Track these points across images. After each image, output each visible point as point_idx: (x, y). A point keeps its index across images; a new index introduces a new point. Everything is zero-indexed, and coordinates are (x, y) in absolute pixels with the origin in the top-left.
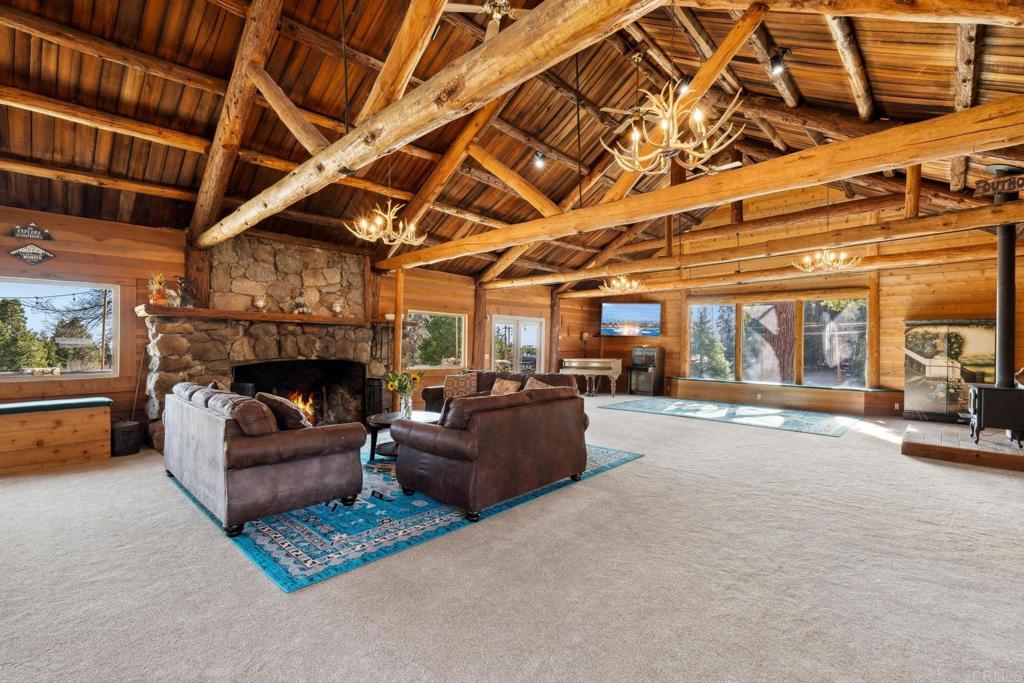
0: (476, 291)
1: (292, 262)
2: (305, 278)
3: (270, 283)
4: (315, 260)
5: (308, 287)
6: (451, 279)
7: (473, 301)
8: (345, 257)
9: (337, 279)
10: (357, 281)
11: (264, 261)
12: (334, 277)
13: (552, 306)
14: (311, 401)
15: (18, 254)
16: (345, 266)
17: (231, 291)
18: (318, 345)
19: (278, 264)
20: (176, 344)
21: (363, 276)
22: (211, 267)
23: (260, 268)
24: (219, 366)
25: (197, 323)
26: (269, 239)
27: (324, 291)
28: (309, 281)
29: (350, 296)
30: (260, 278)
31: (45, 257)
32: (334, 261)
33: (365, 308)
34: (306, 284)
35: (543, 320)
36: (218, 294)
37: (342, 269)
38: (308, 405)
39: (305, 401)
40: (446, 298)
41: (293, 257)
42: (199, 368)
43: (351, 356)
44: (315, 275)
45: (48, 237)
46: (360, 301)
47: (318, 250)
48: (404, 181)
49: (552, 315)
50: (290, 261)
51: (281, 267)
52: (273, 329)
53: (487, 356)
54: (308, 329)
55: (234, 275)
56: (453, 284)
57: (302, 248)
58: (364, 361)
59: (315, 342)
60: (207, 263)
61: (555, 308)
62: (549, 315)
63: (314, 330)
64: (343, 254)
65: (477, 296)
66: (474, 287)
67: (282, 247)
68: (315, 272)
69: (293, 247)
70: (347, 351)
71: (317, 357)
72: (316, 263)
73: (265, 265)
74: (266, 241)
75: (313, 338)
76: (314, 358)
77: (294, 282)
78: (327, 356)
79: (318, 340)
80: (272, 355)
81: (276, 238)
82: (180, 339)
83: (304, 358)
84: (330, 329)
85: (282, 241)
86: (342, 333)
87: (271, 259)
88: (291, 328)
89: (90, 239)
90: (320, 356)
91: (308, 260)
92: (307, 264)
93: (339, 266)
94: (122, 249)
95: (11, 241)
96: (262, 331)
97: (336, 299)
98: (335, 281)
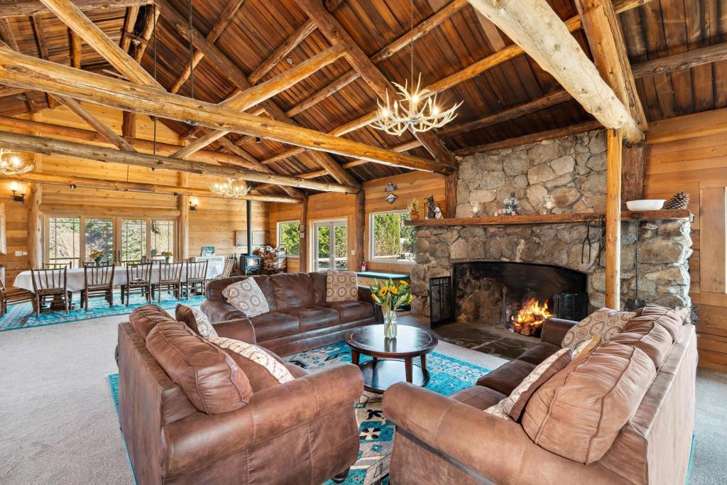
1: (518, 165)
2: (530, 177)
3: (499, 189)
4: (540, 155)
5: (534, 185)
9: (570, 168)
11: (493, 170)
12: (565, 166)
14: (546, 306)
15: (387, 200)
16: (580, 149)
17: (468, 202)
18: (521, 246)
19: (506, 168)
20: (422, 244)
22: (456, 186)
23: (490, 177)
24: (443, 262)
25: (432, 230)
26: (497, 149)
27: (550, 186)
28: (533, 179)
29: (586, 184)
30: (490, 187)
31: (395, 199)
32: (566, 148)
34: (532, 182)
36: (460, 206)
37: (577, 153)
38: (544, 309)
39: (541, 305)
41: (519, 158)
42: (433, 262)
43: (563, 261)
45: (395, 188)
47: (544, 142)
50: (516, 163)
51: (508, 171)
52: (480, 231)
54: (509, 230)
55: (471, 188)
57: (528, 146)
58: (583, 271)
59: (517, 244)
60: (452, 185)
63: (517, 231)
64: (579, 135)
67: (510, 151)
68: (542, 167)
69: (519, 149)
70: (552, 255)
71: (520, 259)
72: (542, 156)
73: (495, 174)
74: (495, 152)
75: (516, 239)
76: (518, 260)
77: (521, 182)
78: (531, 260)
79: (523, 241)
80: (478, 255)
81: (500, 146)
82: (424, 241)
83: (508, 260)
84: (534, 229)
85: (508, 147)
86: (552, 232)
87: (499, 167)
88: (492, 230)
89: (408, 185)
90: (523, 258)
91: (534, 157)
92: (532, 161)
93: (572, 151)
94: (420, 186)
95: (386, 194)
96: (468, 234)
97: (565, 192)
98: (566, 171)
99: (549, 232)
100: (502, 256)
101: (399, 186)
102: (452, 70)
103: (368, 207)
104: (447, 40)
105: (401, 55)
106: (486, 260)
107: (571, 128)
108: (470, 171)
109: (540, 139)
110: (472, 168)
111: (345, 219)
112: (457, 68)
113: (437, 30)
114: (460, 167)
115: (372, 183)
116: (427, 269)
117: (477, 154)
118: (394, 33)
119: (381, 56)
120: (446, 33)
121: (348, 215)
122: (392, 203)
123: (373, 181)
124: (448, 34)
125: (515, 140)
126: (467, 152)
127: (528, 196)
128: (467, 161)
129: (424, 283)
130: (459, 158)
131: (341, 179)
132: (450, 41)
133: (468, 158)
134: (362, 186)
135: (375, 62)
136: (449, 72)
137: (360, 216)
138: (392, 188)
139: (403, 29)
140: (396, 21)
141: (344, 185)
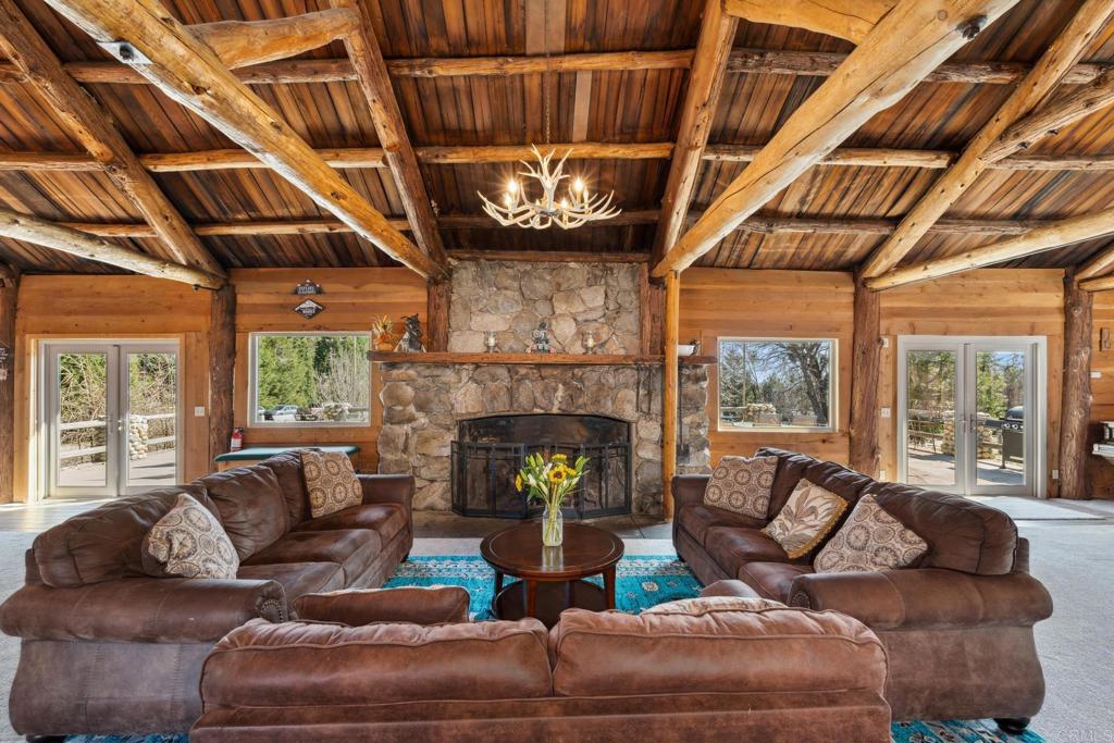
0: (856, 295)
1: (540, 285)
2: (556, 304)
3: (514, 315)
4: (569, 279)
5: (560, 315)
6: (800, 280)
7: (850, 314)
8: (611, 269)
9: (600, 301)
10: (630, 301)
11: (506, 288)
12: (595, 298)
13: (1067, 311)
15: (300, 310)
16: (610, 281)
17: (470, 329)
18: (560, 393)
19: (524, 289)
20: (400, 392)
21: (638, 292)
22: (449, 302)
23: (502, 297)
24: (442, 419)
25: (420, 369)
26: (512, 260)
27: (579, 319)
28: (561, 308)
29: (618, 323)
30: (502, 311)
31: (318, 310)
32: (596, 277)
33: (641, 338)
34: (558, 311)
35: (1042, 340)
36: (456, 333)
37: (607, 285)
40: (794, 312)
41: (542, 279)
42: (423, 421)
43: (608, 409)
44: (567, 300)
45: (319, 291)
46: (635, 328)
47: (572, 265)
48: (650, 127)
49: (1068, 326)
50: (538, 285)
51: (526, 292)
52: (502, 372)
53: (886, 413)
54: (546, 372)
55: (473, 309)
56: (805, 288)
57: (553, 265)
58: (628, 418)
59: (555, 390)
60: (444, 299)
61: (1077, 313)
62: (1059, 329)
63: (555, 373)
64: (608, 265)
65: (858, 304)
66: (851, 289)
67: (528, 267)
68: (570, 294)
69: (541, 265)
70: (599, 402)
71: (559, 409)
72: (571, 282)
73: (508, 293)
74: (509, 263)
75: (554, 384)
76: (555, 410)
77: (543, 310)
78: (573, 409)
79: (560, 386)
80: (501, 407)
81: (519, 257)
82: (405, 387)
83: (542, 412)
84: (576, 371)
85: (528, 261)
86: (595, 376)
87: (516, 284)
88: (523, 371)
89: (350, 289)
90: (564, 407)
91: (561, 280)
92: (559, 285)
93: (603, 282)
94: (376, 294)
95: (295, 299)
96: (487, 376)
97: (597, 329)
98: (597, 304)
99: (592, 376)
100: (535, 405)
101: (327, 288)
102: (507, 140)
103: (242, 320)
104: (523, 99)
105: (441, 84)
106: (512, 413)
107: (604, 255)
108: (471, 284)
109: (569, 259)
110: (474, 280)
111: (175, 341)
112: (516, 140)
113: (518, 78)
114: (455, 276)
115: (259, 274)
116: (410, 432)
117: (482, 261)
118: (449, 45)
119: (412, 68)
120: (527, 89)
121: (185, 331)
122: (310, 317)
123: (262, 270)
124: (530, 92)
125: (539, 254)
126: (467, 256)
127: (553, 328)
128: (465, 268)
129: (405, 456)
130: (454, 263)
131: (188, 255)
132: (528, 102)
133: (467, 263)
134: (229, 275)
135: (395, 72)
136: (502, 141)
137: (225, 336)
138: (311, 290)
139: (466, 49)
140: (463, 32)
141: (191, 267)
